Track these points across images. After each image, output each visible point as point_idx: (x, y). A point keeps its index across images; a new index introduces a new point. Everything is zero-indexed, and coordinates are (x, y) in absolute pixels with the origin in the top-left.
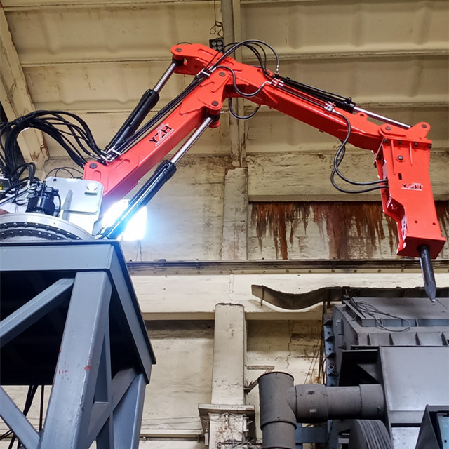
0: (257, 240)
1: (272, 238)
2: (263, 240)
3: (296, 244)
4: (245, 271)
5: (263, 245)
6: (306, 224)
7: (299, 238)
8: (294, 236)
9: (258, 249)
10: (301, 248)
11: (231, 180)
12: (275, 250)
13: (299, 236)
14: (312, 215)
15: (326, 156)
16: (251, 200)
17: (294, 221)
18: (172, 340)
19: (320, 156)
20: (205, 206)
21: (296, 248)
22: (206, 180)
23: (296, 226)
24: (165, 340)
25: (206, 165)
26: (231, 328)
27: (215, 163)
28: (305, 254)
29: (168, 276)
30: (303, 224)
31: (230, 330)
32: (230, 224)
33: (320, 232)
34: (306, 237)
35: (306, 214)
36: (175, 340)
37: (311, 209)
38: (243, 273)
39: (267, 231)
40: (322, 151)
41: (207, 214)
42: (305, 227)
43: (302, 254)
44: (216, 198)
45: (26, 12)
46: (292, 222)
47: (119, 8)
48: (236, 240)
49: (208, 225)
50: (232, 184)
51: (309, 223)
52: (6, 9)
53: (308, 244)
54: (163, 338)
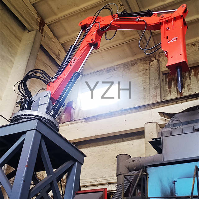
0: (168, 90)
1: (175, 88)
2: (171, 90)
3: (186, 89)
4: (158, 106)
5: (171, 92)
6: (190, 78)
7: (187, 85)
8: (185, 85)
9: (169, 95)
10: (189, 90)
11: (152, 66)
12: (177, 93)
13: (187, 84)
14: (193, 73)
15: (196, 44)
16: (163, 73)
17: (185, 78)
18: (134, 141)
19: (193, 45)
20: (143, 80)
21: (186, 90)
22: (143, 69)
23: (186, 80)
24: (131, 141)
25: (142, 62)
26: (151, 133)
27: (146, 61)
28: (191, 92)
29: (126, 115)
30: (189, 78)
31: (151, 134)
32: (153, 86)
33: (197, 80)
34: (191, 84)
35: (190, 73)
36: (135, 141)
37: (192, 71)
38: (157, 107)
39: (173, 85)
40: (194, 42)
41: (144, 84)
42: (190, 80)
43: (189, 92)
44: (147, 76)
45: (55, 23)
46: (184, 79)
47: (87, 10)
48: (156, 93)
49: (145, 88)
50: (153, 68)
51: (192, 77)
52: (47, 24)
53: (191, 87)
54: (130, 140)
